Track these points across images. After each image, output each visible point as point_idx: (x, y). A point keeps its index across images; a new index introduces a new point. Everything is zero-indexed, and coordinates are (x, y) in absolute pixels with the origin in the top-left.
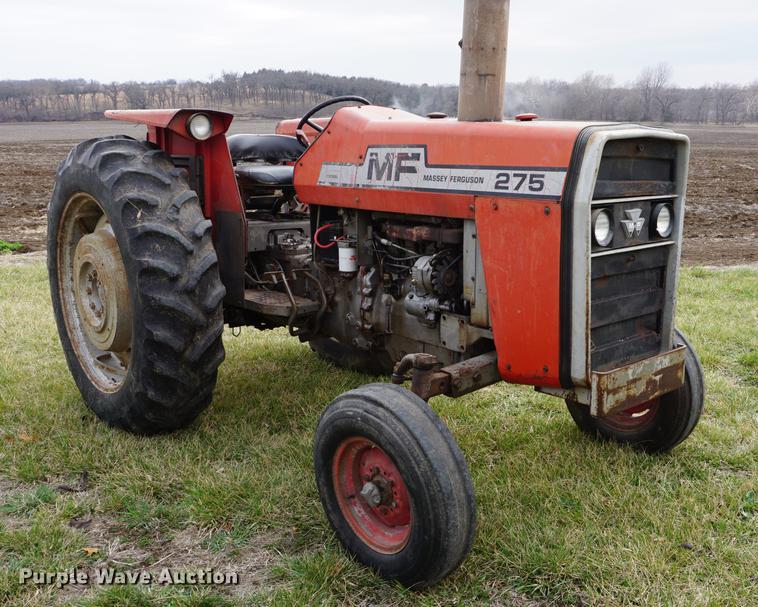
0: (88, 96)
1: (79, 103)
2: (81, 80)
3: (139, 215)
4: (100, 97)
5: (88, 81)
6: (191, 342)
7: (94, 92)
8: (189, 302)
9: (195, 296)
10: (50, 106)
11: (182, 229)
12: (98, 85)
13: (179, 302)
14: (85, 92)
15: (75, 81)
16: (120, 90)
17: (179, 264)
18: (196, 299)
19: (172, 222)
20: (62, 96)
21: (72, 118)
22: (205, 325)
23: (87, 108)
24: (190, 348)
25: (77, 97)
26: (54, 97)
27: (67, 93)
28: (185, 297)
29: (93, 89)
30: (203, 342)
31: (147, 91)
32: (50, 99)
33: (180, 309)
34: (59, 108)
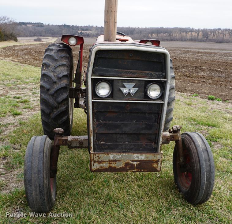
0: (190, 33)
1: (186, 35)
2: (189, 28)
3: (44, 68)
4: (194, 34)
5: (191, 28)
6: (53, 112)
7: (192, 32)
8: (52, 98)
9: (54, 97)
10: (177, 36)
11: (55, 74)
12: (194, 29)
13: (48, 98)
14: (189, 32)
15: (187, 28)
16: (201, 31)
17: (51, 86)
18: (55, 98)
19: (52, 72)
20: (182, 33)
21: (183, 40)
22: (57, 107)
23: (189, 37)
24: (52, 114)
25: (186, 34)
26: (179, 33)
27: (183, 32)
28: (51, 97)
29: (192, 31)
30: (56, 112)
31: (209, 32)
32: (178, 34)
33: (48, 100)
34: (180, 37)
